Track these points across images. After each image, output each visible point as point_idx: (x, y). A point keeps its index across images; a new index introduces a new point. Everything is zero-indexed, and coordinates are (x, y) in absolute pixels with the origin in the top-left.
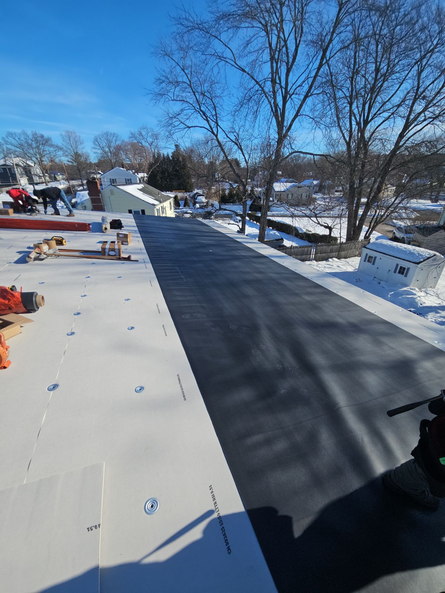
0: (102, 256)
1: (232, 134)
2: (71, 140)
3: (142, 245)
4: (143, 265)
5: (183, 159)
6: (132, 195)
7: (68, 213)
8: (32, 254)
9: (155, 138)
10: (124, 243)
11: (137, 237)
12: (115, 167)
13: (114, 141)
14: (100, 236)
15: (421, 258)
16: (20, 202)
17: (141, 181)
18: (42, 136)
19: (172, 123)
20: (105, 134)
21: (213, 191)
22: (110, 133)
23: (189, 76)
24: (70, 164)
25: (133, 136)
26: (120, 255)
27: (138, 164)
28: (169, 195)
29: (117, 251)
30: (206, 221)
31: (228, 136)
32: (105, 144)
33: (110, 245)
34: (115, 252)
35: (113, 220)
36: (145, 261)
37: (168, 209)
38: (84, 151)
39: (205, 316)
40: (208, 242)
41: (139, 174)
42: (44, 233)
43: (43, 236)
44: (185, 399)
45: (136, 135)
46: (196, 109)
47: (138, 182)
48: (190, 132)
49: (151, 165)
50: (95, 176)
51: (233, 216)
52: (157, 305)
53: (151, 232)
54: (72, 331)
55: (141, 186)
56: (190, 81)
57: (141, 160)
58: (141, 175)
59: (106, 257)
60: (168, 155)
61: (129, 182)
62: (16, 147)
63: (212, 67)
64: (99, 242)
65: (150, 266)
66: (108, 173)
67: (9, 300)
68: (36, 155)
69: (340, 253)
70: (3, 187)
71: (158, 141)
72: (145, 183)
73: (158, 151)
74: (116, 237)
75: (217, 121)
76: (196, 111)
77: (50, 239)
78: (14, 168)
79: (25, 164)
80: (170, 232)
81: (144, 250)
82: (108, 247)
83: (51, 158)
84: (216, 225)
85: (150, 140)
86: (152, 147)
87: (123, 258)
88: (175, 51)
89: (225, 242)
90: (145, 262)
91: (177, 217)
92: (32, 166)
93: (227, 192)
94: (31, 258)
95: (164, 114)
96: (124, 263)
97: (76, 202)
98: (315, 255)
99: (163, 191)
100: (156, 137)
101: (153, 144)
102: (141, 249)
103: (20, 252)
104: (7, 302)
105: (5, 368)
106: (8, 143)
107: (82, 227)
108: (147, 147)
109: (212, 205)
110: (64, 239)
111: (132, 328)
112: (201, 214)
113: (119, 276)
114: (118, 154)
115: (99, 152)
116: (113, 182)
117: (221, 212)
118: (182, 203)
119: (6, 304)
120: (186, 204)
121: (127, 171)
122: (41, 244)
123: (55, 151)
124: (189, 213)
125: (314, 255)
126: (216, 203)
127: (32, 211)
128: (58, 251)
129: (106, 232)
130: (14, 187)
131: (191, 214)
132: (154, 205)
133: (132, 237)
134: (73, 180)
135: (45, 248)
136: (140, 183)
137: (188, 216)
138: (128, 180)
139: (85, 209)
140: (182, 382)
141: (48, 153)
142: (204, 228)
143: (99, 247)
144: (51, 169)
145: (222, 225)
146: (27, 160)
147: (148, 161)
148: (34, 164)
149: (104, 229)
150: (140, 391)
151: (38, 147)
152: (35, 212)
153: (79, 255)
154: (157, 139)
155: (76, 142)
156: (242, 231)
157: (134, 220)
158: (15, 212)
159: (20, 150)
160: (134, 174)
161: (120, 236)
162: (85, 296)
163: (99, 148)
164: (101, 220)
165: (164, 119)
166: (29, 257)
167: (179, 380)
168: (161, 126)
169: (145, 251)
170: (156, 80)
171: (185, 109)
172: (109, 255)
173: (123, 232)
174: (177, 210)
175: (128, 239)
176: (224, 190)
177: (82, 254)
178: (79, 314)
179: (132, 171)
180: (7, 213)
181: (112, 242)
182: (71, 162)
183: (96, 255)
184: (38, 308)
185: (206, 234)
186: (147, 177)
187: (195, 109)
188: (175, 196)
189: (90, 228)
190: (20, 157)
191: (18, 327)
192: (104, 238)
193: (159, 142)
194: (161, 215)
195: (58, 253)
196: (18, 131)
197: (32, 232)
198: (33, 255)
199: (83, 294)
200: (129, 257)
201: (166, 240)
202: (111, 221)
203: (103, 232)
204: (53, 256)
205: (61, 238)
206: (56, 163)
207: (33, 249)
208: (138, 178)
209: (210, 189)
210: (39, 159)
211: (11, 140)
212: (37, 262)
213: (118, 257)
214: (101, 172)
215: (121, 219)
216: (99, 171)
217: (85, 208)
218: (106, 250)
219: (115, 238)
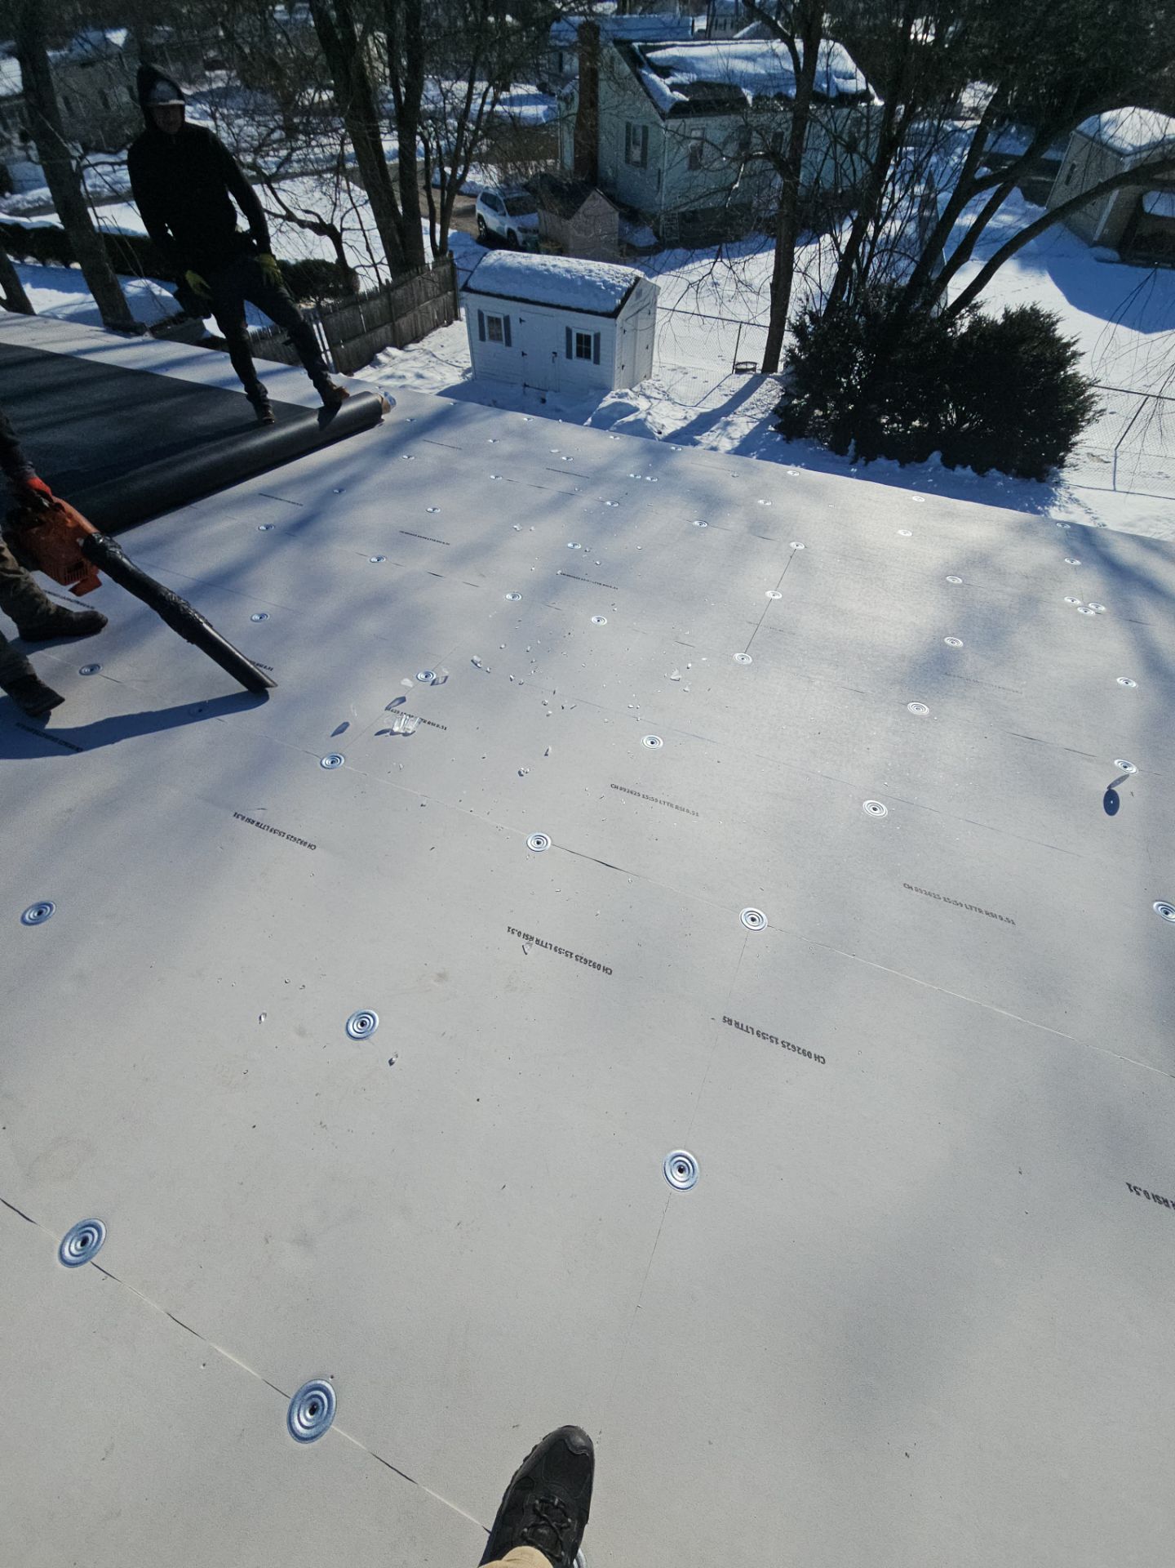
15: (615, 297)
69: (396, 323)
98: (331, 350)
125: (329, 353)
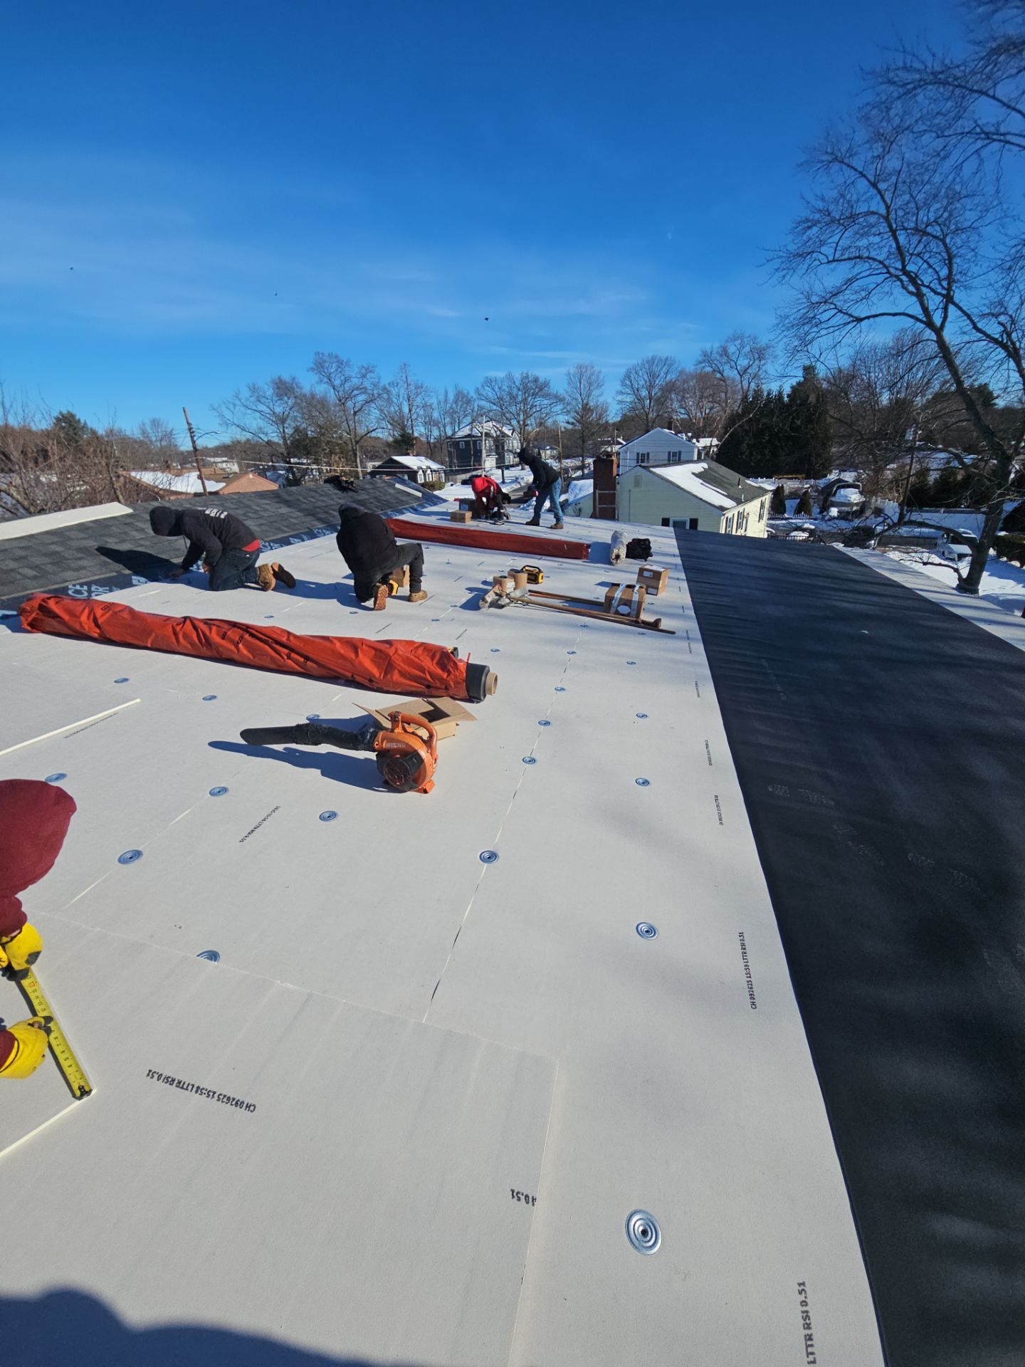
0: (603, 614)
1: (994, 320)
2: (582, 381)
3: (686, 599)
4: (685, 644)
5: (818, 399)
6: (679, 487)
7: (554, 521)
8: (489, 594)
9: (756, 356)
10: (650, 590)
11: (678, 579)
12: (653, 428)
13: (662, 374)
14: (602, 572)
16: (484, 499)
17: (704, 455)
18: (536, 380)
19: (814, 317)
20: (648, 362)
21: (888, 474)
22: (658, 358)
23: (888, 196)
24: (570, 427)
25: (707, 357)
26: (638, 615)
27: (704, 419)
28: (762, 485)
29: (634, 606)
30: (855, 553)
31: (979, 325)
32: (643, 382)
33: (624, 592)
34: (630, 608)
35: (634, 540)
36: (690, 636)
37: (753, 518)
38: (601, 399)
39: (833, 803)
40: (859, 607)
41: (701, 440)
42: (509, 558)
43: (508, 564)
44: (753, 1003)
45: (715, 356)
46: (892, 270)
47: (696, 458)
48: (858, 331)
49: (733, 419)
50: (609, 449)
51: (940, 542)
52: (707, 745)
53: (712, 571)
54: (533, 756)
55: (700, 467)
56: (888, 208)
57: (711, 409)
58: (704, 442)
59: (611, 616)
60: (780, 393)
61: (675, 459)
62: (492, 403)
63: (960, 161)
64: (602, 584)
65: (699, 648)
66: (635, 441)
67: (449, 673)
68: (518, 415)
70: (459, 474)
71: (762, 362)
72: (710, 461)
73: (758, 387)
74: (636, 576)
75: (948, 293)
76: (891, 275)
77: (520, 569)
78: (481, 440)
79: (498, 433)
80: (756, 574)
81: (689, 609)
82: (619, 596)
83: (541, 418)
84: (887, 565)
85: (743, 362)
86: (746, 377)
87: (644, 622)
88: (859, 146)
89: (912, 613)
90: (688, 638)
91: (771, 536)
92: (508, 436)
93: (933, 477)
94: (486, 602)
95: (799, 299)
96: (643, 634)
97: (567, 500)
99: (748, 478)
100: (760, 354)
101: (749, 371)
102: (683, 607)
103: (471, 590)
104: (445, 675)
105: (425, 792)
106: (483, 398)
107: (574, 551)
108: (733, 380)
109: (878, 512)
110: (542, 572)
111: (646, 783)
112: (844, 534)
113: (630, 661)
114: (665, 401)
115: (628, 400)
116: (642, 459)
117: (904, 531)
118: (791, 504)
119: (443, 679)
120: (803, 508)
121: (675, 434)
122: (505, 577)
123: (550, 405)
124: (804, 530)
126: (891, 507)
127: (498, 517)
128: (529, 593)
129: (616, 563)
130: (474, 473)
131: (811, 532)
132: (722, 509)
133: (669, 578)
134: (568, 457)
135: (510, 584)
136: (699, 460)
137: (802, 536)
138: (675, 454)
139: (579, 516)
140: (749, 957)
141: (538, 409)
142: (852, 570)
143: (600, 594)
144: (536, 440)
145: (907, 567)
146: (504, 424)
147: (728, 411)
148: (511, 431)
149: (614, 557)
150: (647, 935)
151: (525, 401)
152: (503, 519)
153: (561, 605)
154: (760, 359)
155: (590, 384)
156: (968, 585)
157: (674, 542)
158: (473, 518)
159: (498, 408)
160: (690, 440)
161: (646, 574)
162: (562, 689)
163: (630, 392)
164: (610, 538)
165: (795, 310)
166: (484, 600)
167: (743, 946)
168: (784, 328)
169: (692, 613)
170: (794, 225)
171: (858, 277)
172: (617, 613)
173: (652, 565)
174: (773, 522)
175: (661, 582)
176: (924, 472)
177: (567, 605)
178: (547, 723)
179: (686, 435)
180: (461, 519)
181: (629, 586)
182: (573, 424)
183: (590, 609)
184: (485, 696)
185: (858, 587)
186: (717, 446)
187: (888, 272)
188: (778, 488)
189: (588, 553)
190: (495, 421)
191: (453, 724)
192: (612, 577)
193: (764, 365)
194: (734, 533)
195: (528, 597)
196: (501, 374)
197: (491, 555)
198: (490, 597)
199: (560, 686)
200: (657, 622)
201: (745, 591)
202: (631, 541)
203: (611, 564)
204: (519, 602)
205: (537, 570)
206: (546, 428)
207: (491, 586)
208: (696, 450)
209: (879, 471)
210: (521, 423)
211: (488, 392)
212: (493, 610)
213: (635, 619)
214: (623, 440)
215: (651, 539)
216: (618, 439)
217: (579, 513)
218: (613, 602)
219: (632, 578)
